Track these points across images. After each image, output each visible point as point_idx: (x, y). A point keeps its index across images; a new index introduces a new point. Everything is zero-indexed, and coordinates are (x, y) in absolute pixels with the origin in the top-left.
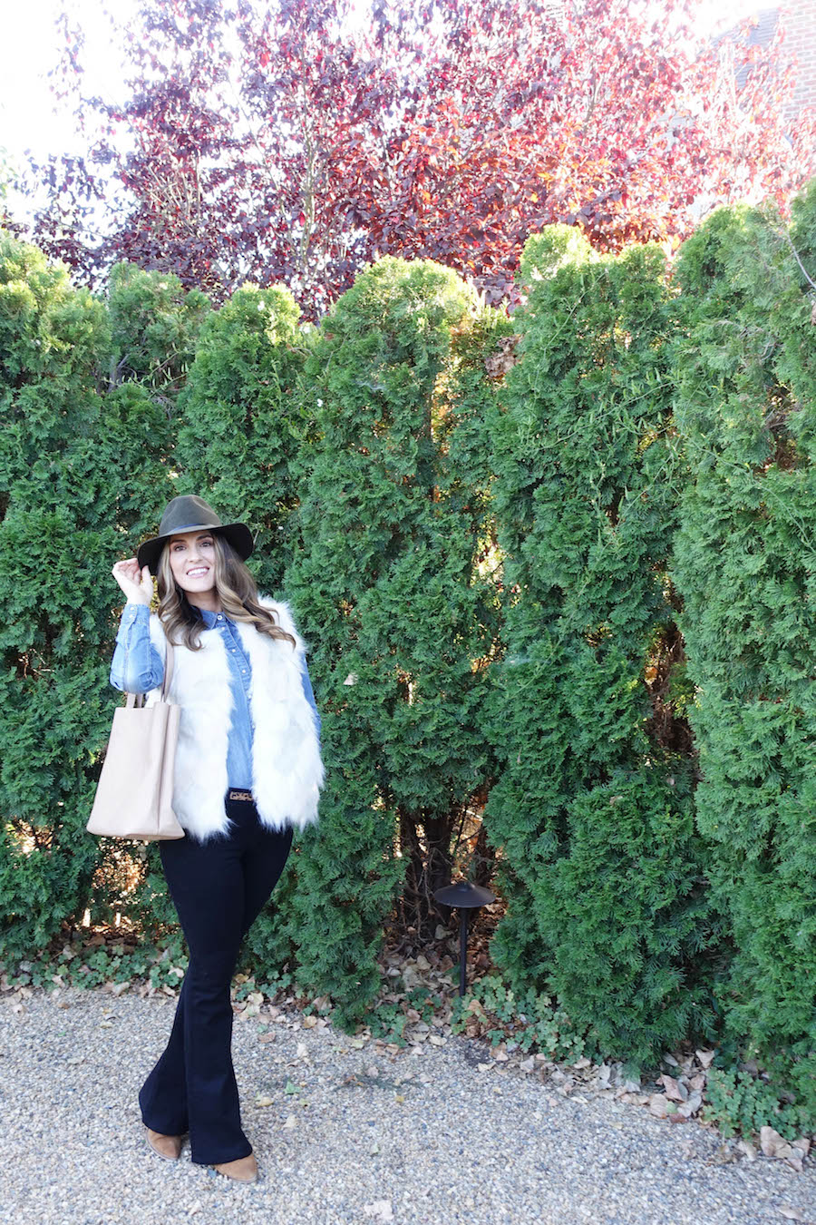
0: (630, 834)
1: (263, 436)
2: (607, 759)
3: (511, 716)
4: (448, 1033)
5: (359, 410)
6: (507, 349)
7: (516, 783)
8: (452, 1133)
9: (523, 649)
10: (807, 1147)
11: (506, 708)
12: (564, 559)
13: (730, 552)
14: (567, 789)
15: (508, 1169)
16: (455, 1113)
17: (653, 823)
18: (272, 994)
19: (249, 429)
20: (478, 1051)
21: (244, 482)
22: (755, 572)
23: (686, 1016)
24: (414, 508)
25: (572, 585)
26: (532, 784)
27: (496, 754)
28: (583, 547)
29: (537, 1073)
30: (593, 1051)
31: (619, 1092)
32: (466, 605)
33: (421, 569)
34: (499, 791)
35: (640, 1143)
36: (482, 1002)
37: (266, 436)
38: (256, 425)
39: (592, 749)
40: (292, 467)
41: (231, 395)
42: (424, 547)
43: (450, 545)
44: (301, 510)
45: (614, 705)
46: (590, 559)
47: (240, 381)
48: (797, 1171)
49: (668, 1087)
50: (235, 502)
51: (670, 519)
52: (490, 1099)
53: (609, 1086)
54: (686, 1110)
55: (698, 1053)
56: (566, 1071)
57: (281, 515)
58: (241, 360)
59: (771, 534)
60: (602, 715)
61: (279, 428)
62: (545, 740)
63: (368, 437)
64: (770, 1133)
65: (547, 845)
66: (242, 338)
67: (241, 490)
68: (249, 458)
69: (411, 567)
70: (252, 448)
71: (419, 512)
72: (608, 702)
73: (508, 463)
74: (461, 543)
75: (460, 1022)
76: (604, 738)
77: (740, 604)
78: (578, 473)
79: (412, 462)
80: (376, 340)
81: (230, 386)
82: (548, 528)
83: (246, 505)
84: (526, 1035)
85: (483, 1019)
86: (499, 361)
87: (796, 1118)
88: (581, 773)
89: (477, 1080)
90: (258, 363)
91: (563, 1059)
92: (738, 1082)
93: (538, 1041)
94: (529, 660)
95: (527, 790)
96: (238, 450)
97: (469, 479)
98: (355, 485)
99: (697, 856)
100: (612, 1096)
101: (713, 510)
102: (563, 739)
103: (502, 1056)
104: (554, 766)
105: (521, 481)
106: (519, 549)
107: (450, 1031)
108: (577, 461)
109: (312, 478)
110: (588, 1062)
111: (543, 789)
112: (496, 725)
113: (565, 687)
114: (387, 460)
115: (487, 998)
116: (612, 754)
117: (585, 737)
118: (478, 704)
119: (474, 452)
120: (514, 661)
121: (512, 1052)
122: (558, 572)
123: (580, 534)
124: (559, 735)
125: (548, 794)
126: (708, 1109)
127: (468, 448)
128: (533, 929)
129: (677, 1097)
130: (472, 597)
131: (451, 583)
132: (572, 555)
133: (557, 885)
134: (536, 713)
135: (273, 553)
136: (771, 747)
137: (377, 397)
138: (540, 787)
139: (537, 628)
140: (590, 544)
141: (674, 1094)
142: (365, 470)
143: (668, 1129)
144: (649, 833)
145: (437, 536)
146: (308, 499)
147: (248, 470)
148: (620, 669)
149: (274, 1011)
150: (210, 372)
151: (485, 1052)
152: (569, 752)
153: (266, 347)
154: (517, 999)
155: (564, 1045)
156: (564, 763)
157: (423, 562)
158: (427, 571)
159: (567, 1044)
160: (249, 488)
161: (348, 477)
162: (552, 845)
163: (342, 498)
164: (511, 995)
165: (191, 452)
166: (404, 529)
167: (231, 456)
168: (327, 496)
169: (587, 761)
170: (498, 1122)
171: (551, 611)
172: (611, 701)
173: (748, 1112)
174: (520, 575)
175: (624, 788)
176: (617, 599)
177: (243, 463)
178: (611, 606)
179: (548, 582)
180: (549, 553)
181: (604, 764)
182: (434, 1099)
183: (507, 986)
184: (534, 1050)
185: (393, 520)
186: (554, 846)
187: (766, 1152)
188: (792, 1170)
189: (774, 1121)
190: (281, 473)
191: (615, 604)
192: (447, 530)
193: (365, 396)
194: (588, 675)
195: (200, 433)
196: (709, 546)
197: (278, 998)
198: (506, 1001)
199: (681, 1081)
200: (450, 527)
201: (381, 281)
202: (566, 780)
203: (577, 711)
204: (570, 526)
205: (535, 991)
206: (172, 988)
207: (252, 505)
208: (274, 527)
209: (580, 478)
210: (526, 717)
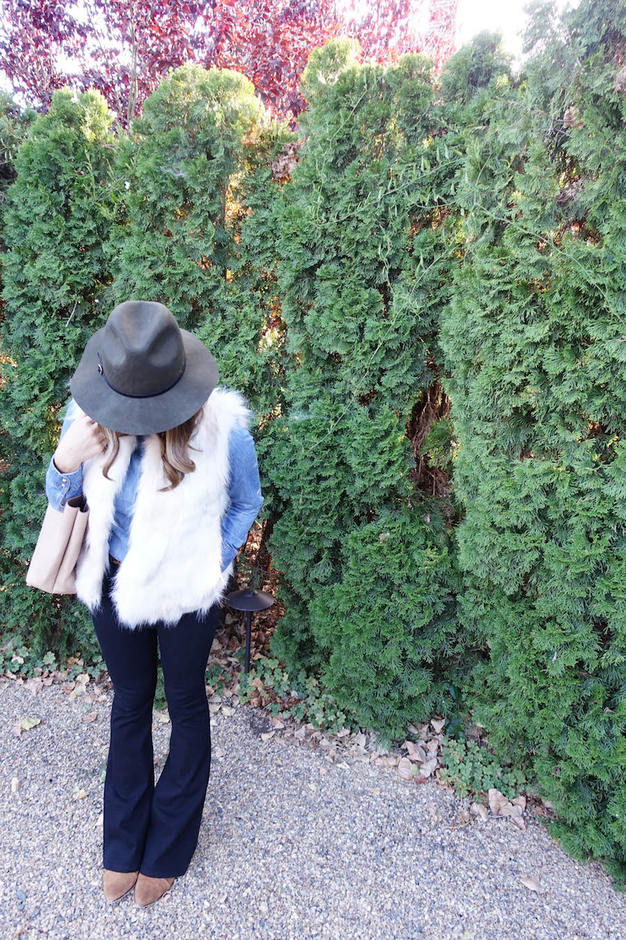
0: (397, 566)
1: (79, 219)
2: (376, 501)
3: (294, 463)
4: (236, 703)
5: (163, 195)
6: (291, 152)
7: (298, 518)
8: (244, 816)
9: (305, 407)
10: (524, 804)
11: (290, 456)
12: (344, 330)
13: (506, 321)
14: (340, 525)
15: (294, 856)
16: (245, 790)
17: (416, 557)
18: (96, 674)
19: (67, 214)
20: (260, 719)
21: (63, 259)
22: (537, 339)
23: (432, 704)
24: (211, 284)
25: (349, 353)
26: (311, 520)
27: (280, 494)
28: (361, 319)
29: (308, 740)
30: (352, 724)
31: (373, 757)
32: (256, 369)
33: (217, 337)
34: (283, 525)
35: (396, 810)
36: (263, 678)
37: (83, 220)
38: (73, 209)
39: (364, 493)
40: (106, 248)
41: (52, 183)
42: (220, 318)
43: (242, 317)
44: (114, 286)
45: (385, 457)
46: (366, 330)
47: (60, 171)
48: (521, 829)
49: (410, 751)
50: (55, 276)
51: (436, 297)
52: (273, 770)
53: (365, 751)
54: (427, 770)
55: (432, 722)
56: (330, 739)
57: (97, 290)
58: (59, 151)
59: (557, 303)
60: (374, 464)
61: (94, 213)
62: (323, 484)
63: (171, 221)
64: (496, 794)
65: (322, 571)
66: (59, 132)
67: (60, 265)
68: (67, 237)
69: (209, 335)
70: (70, 229)
71: (216, 288)
72: (380, 454)
73: (294, 246)
74: (252, 316)
75: (246, 695)
76: (377, 484)
77: (519, 370)
78: (356, 254)
79: (210, 243)
80: (178, 135)
81: (50, 173)
82: (329, 302)
83: (64, 279)
84: (299, 709)
85: (264, 694)
86: (284, 163)
87: (515, 781)
88: (352, 511)
89: (261, 750)
90: (74, 155)
91: (328, 728)
92: (467, 749)
93: (308, 714)
94: (311, 417)
95: (306, 524)
96: (56, 229)
97: (258, 262)
98: (160, 263)
99: (450, 582)
100: (368, 760)
101: (494, 282)
102: (338, 485)
103: (279, 725)
104: (330, 506)
105: (305, 262)
106: (302, 321)
107: (238, 702)
108: (358, 242)
109: (122, 257)
110: (348, 732)
111: (323, 526)
112: (281, 471)
113: (342, 440)
114: (188, 240)
115: (267, 676)
116: (379, 497)
117: (359, 483)
118: (266, 453)
119: (263, 238)
120: (297, 417)
121: (286, 720)
122: (337, 340)
123: (358, 308)
124: (337, 481)
125: (325, 530)
126: (444, 771)
127: (258, 234)
128: (306, 630)
129: (418, 759)
130: (262, 362)
131: (243, 349)
132: (352, 326)
133: (332, 604)
134: (317, 461)
135: (91, 323)
136: (540, 500)
137: (179, 184)
138: (319, 523)
139: (318, 389)
140: (367, 317)
141: (416, 757)
142: (169, 251)
143: (415, 791)
144: (414, 565)
145: (230, 309)
146: (120, 276)
147: (66, 248)
148: (391, 427)
149: (97, 690)
150: (31, 161)
151: (266, 721)
152: (344, 495)
153: (80, 141)
154: (290, 679)
155: (329, 719)
156: (339, 504)
157: (219, 331)
158: (222, 338)
159: (332, 718)
160: (68, 264)
161: (153, 254)
162: (327, 570)
163: (148, 274)
164: (286, 676)
165: (17, 231)
166: (203, 303)
167: (50, 234)
168: (135, 271)
169: (358, 502)
170: (281, 798)
171: (327, 375)
172: (382, 453)
173: (478, 777)
174: (303, 344)
175: (391, 526)
176: (389, 366)
177: (61, 242)
178: (382, 371)
179: (327, 350)
180: (330, 324)
181: (372, 505)
182: (227, 775)
183: (282, 667)
184: (305, 720)
185: (193, 293)
186: (329, 571)
187: (493, 810)
188: (516, 827)
189: (499, 784)
190: (96, 254)
191: (385, 370)
192: (239, 304)
193: (168, 182)
194: (363, 430)
195: (23, 214)
196: (485, 316)
197: (101, 677)
198: (282, 680)
199: (420, 745)
200: (242, 302)
201: (182, 85)
202: (340, 518)
203: (353, 461)
204: (349, 301)
205: (305, 672)
206: (13, 673)
207: (70, 278)
208: (91, 300)
209: (358, 259)
210: (308, 465)
